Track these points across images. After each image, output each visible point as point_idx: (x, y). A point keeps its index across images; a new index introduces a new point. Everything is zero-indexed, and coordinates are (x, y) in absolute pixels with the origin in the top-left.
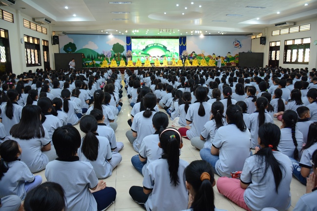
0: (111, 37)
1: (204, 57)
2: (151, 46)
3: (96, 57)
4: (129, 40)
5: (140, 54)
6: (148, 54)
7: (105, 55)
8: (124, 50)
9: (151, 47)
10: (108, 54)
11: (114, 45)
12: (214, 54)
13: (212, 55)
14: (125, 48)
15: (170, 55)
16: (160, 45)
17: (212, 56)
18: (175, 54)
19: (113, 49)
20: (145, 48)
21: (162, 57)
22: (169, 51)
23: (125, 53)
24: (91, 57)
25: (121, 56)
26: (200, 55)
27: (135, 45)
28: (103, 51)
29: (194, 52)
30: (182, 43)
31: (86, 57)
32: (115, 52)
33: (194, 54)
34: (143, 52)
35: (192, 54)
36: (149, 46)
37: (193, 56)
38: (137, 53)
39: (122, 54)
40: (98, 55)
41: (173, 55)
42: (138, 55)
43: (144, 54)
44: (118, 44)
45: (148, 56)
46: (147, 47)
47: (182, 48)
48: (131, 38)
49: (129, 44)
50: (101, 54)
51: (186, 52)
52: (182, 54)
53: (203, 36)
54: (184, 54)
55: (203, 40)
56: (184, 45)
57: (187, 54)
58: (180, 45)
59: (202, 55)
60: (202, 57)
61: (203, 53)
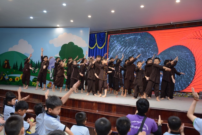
0: (60, 31)
24: (19, 67)
31: (11, 65)
48: (106, 34)
49: (102, 47)
50: (36, 63)
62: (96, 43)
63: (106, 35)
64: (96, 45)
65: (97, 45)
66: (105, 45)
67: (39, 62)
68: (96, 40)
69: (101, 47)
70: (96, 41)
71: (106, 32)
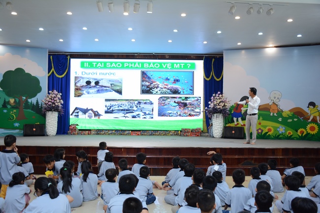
1: (280, 112)
4: (61, 62)
8: (39, 90)
11: (8, 74)
12: (312, 104)
13: (304, 107)
14: (44, 84)
23: (42, 97)
25: (27, 105)
29: (246, 98)
30: (212, 73)
32: (9, 94)
39: (33, 101)
44: (19, 71)
47: (213, 86)
48: (69, 57)
49: (63, 75)
51: (219, 99)
52: (210, 103)
53: (275, 48)
54: (215, 103)
55: (273, 60)
56: (218, 78)
57: (222, 104)
58: (207, 79)
59: (274, 107)
60: (271, 115)
61: (276, 101)
62: (53, 69)
63: (69, 59)
64: (53, 72)
65: (55, 73)
66: (67, 73)
68: (53, 65)
69: (61, 75)
70: (53, 67)
71: (67, 56)
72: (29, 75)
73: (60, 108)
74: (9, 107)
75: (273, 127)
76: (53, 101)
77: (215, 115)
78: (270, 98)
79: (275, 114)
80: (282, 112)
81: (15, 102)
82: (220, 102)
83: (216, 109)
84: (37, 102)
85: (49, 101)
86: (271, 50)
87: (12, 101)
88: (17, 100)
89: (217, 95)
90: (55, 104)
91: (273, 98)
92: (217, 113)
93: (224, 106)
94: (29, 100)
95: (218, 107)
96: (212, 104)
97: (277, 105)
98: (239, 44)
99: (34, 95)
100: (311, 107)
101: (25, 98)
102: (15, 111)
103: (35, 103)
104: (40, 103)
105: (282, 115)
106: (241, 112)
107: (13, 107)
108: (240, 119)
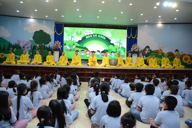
0: (32, 21)
2: (89, 37)
3: (6, 48)
4: (59, 27)
5: (74, 47)
6: (85, 48)
7: (21, 45)
8: (50, 40)
9: (90, 39)
10: (26, 45)
11: (36, 33)
12: (177, 50)
14: (52, 38)
15: (114, 50)
16: (101, 37)
17: (174, 53)
18: (120, 49)
19: (33, 38)
20: (81, 39)
21: (103, 52)
22: (113, 44)
23: (51, 44)
25: (45, 48)
26: (157, 52)
27: (69, 35)
28: (18, 41)
29: (148, 47)
30: (131, 35)
32: (37, 42)
33: (147, 49)
34: (78, 45)
35: (145, 50)
36: (87, 37)
37: (146, 52)
38: (70, 46)
39: (47, 46)
40: (10, 45)
41: (118, 50)
42: (72, 48)
43: (79, 47)
44: (41, 31)
45: (85, 50)
46: (84, 38)
47: (131, 41)
48: (63, 25)
49: (60, 34)
50: (14, 44)
51: (136, 47)
52: (131, 48)
53: (162, 24)
54: (134, 49)
55: (160, 30)
56: (134, 37)
57: (138, 49)
58: (128, 37)
59: (160, 51)
60: (159, 55)
61: (161, 49)
62: (56, 30)
65: (56, 32)
66: (62, 33)
67: (16, 44)
71: (63, 24)
72: (45, 33)
73: (60, 49)
74: (37, 48)
75: (159, 60)
76: (57, 46)
77: (134, 54)
78: (159, 47)
79: (161, 55)
80: (164, 53)
81: (39, 46)
82: (137, 48)
83: (134, 51)
84: (49, 46)
85: (55, 46)
86: (160, 25)
87: (38, 45)
88: (40, 45)
89: (135, 45)
90: (58, 47)
91: (160, 47)
92: (135, 53)
93: (138, 50)
94: (46, 45)
95: (136, 51)
96: (133, 49)
97: (162, 50)
98: (147, 21)
99: (48, 43)
100: (177, 52)
101: (44, 44)
102: (39, 50)
103: (48, 47)
104: (50, 47)
105: (163, 55)
106: (145, 53)
107: (38, 49)
108: (144, 56)
